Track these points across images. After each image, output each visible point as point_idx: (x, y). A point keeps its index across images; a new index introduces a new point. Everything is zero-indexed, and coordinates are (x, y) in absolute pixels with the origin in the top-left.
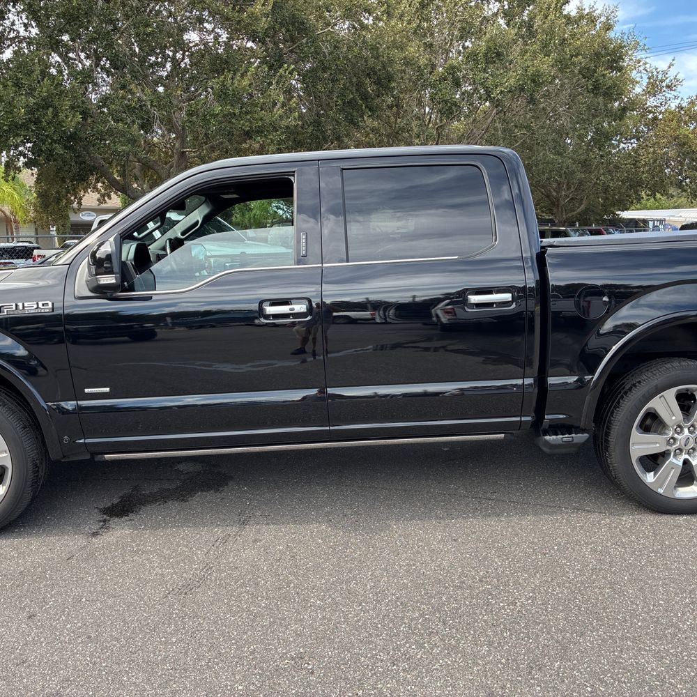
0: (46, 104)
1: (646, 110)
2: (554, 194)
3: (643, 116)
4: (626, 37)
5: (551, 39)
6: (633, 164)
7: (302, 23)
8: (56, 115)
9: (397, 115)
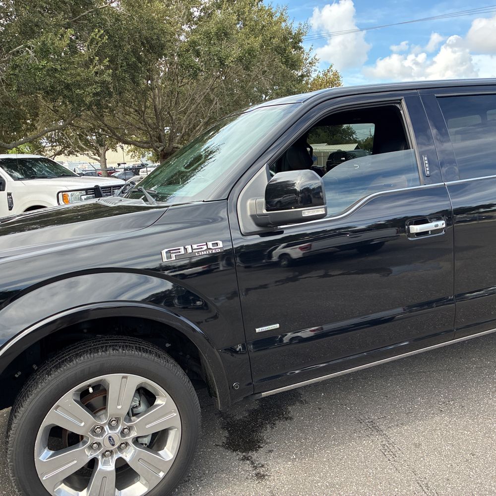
4: (302, 27)
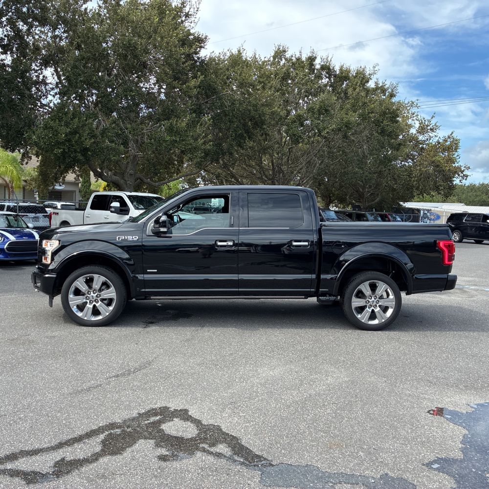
0: (75, 132)
1: (418, 142)
2: (361, 190)
3: (416, 146)
5: (357, 103)
6: (408, 176)
7: (214, 89)
8: (80, 138)
9: (265, 140)
